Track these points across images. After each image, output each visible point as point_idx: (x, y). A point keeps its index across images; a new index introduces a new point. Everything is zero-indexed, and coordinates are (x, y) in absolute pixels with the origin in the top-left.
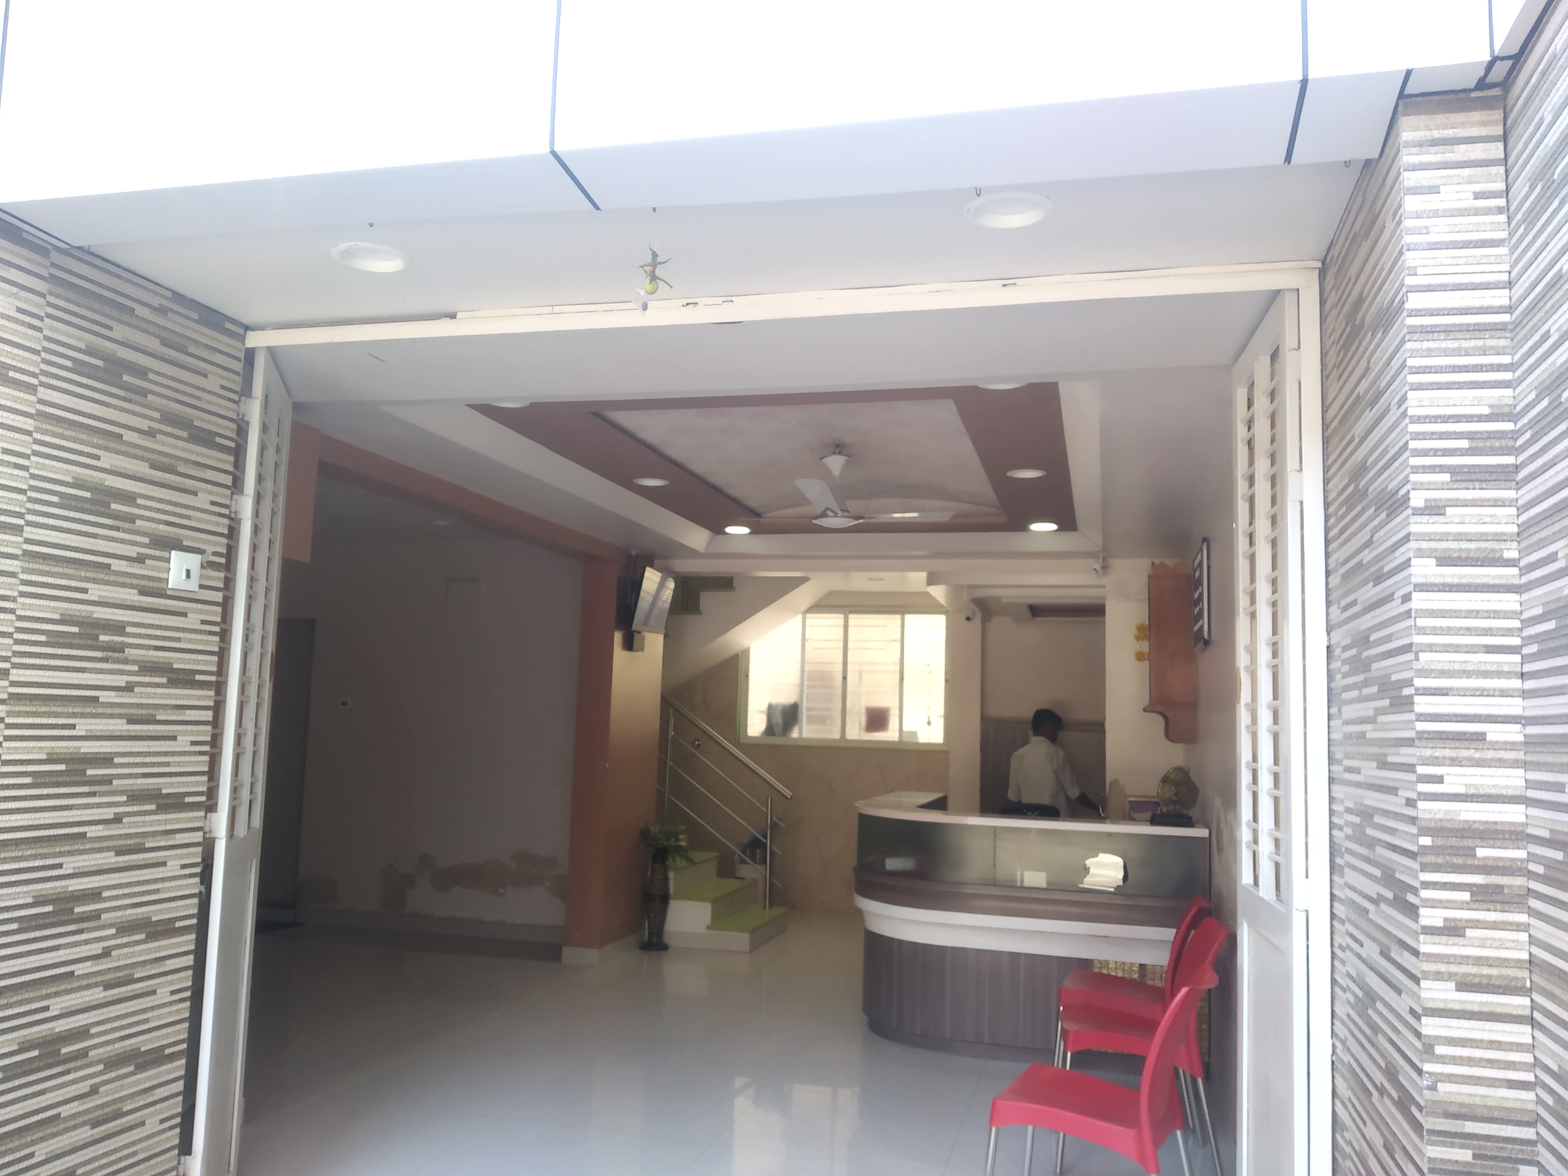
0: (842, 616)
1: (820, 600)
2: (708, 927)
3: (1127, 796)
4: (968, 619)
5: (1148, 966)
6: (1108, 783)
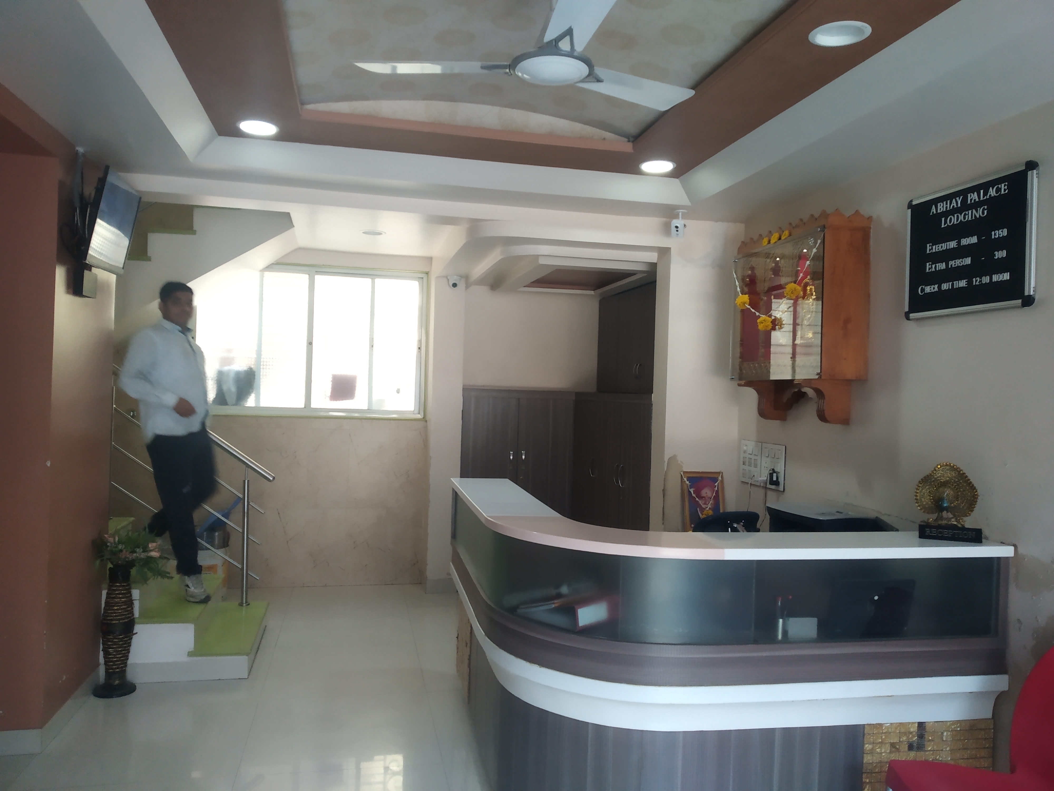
0: (306, 276)
1: (283, 257)
2: (190, 654)
3: (684, 472)
4: (455, 285)
5: (927, 724)
6: (666, 460)
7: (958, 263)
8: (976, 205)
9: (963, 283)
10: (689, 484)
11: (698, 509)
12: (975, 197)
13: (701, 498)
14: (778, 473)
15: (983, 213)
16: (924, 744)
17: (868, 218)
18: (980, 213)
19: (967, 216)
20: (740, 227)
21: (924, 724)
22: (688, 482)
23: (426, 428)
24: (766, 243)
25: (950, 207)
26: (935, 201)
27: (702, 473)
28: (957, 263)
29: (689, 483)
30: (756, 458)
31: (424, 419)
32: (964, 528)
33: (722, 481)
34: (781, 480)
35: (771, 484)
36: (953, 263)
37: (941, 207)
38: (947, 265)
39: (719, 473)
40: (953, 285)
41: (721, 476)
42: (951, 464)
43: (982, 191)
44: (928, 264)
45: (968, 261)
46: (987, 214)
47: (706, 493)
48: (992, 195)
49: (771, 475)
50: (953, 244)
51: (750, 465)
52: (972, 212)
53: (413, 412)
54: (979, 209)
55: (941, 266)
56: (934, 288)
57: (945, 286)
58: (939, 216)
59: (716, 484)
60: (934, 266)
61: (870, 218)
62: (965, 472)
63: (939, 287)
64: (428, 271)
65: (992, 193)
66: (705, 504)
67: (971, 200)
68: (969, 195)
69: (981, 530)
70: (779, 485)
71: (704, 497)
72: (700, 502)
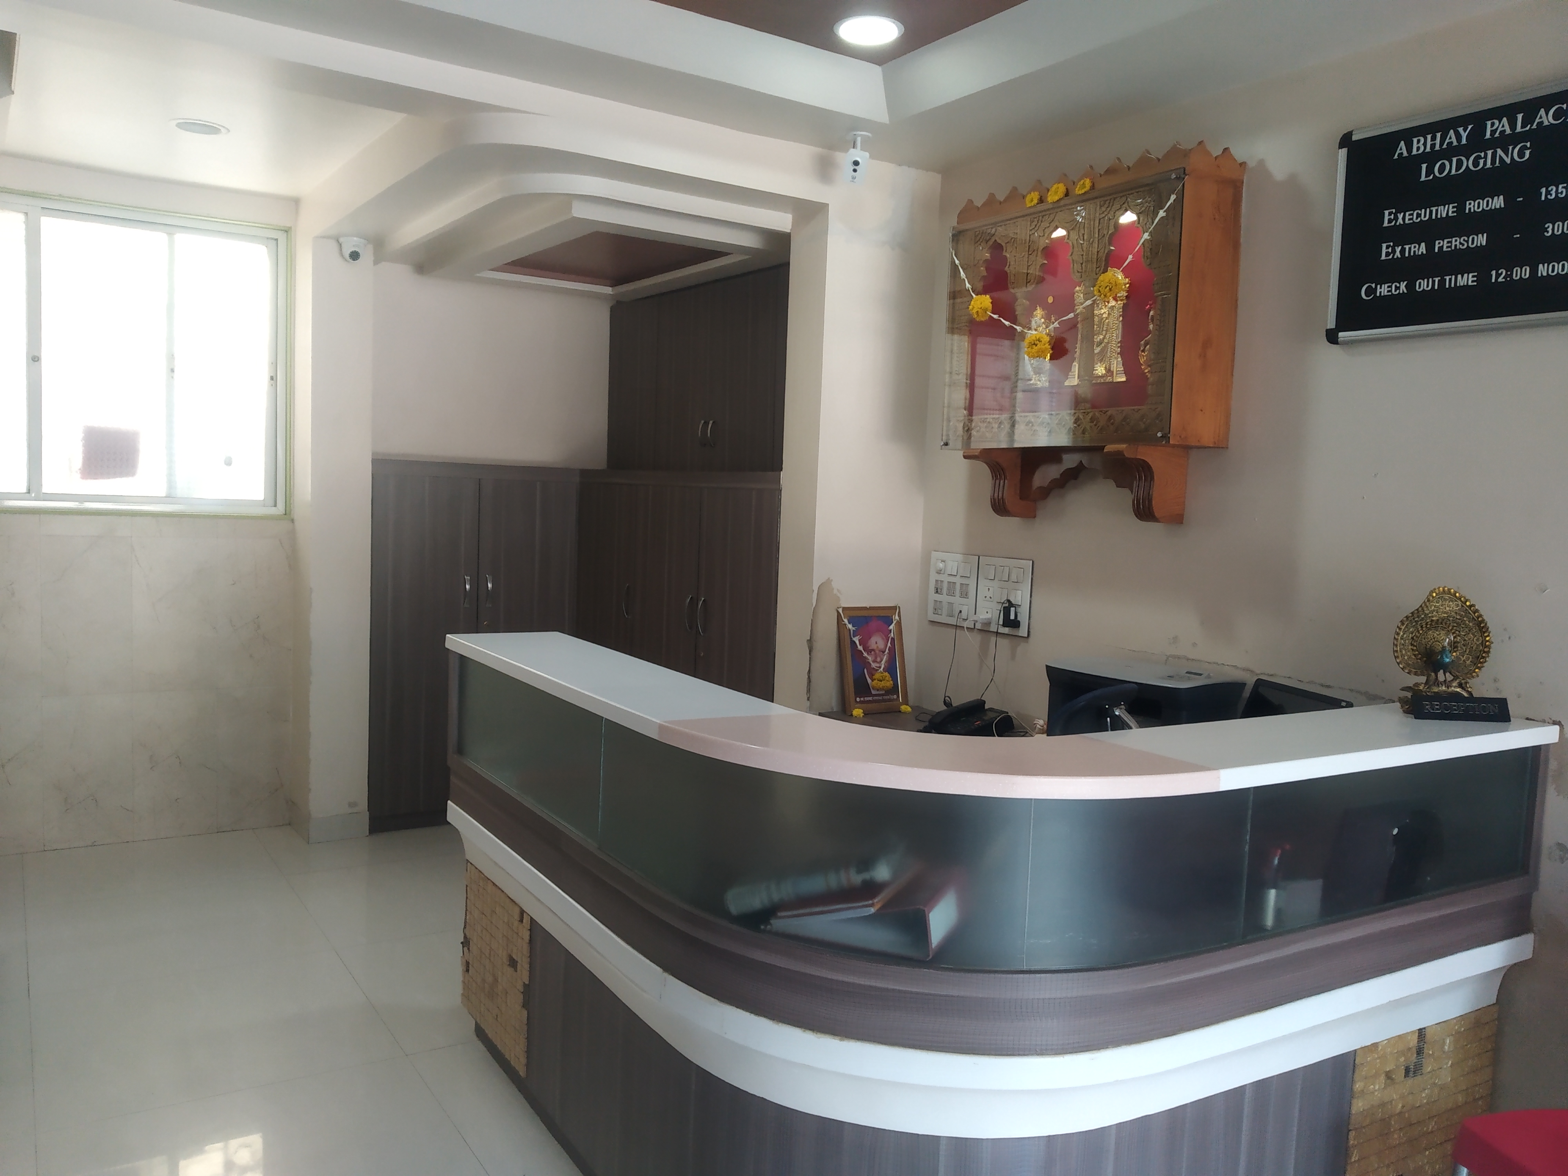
3: (844, 609)
4: (355, 256)
5: (1427, 1030)
6: (815, 588)
7: (1458, 243)
8: (1504, 142)
9: (1467, 280)
10: (854, 628)
11: (865, 671)
12: (1503, 126)
13: (869, 651)
14: (1016, 606)
15: (1521, 154)
16: (1422, 1064)
17: (1241, 164)
18: (1514, 154)
19: (1482, 162)
20: (935, 179)
21: (1424, 1030)
22: (850, 626)
23: (292, 535)
24: (1035, 201)
25: (1441, 144)
26: (1408, 135)
27: (871, 608)
28: (1454, 243)
29: (853, 626)
30: (965, 581)
31: (288, 515)
32: (1471, 698)
33: (899, 623)
34: (1023, 618)
35: (1004, 625)
36: (1442, 244)
37: (1419, 146)
38: (1430, 247)
39: (895, 608)
40: (1442, 282)
41: (898, 613)
42: (1451, 589)
43: (1520, 117)
44: (1384, 246)
45: (1481, 240)
46: (1529, 157)
47: (876, 643)
48: (1546, 123)
49: (1007, 611)
50: (1446, 211)
51: (951, 593)
52: (1494, 155)
53: (263, 504)
54: (1511, 148)
55: (1416, 249)
56: (1397, 288)
57: (1423, 285)
58: (1415, 161)
59: (891, 627)
60: (1398, 249)
61: (1243, 165)
62: (1474, 603)
63: (1411, 287)
64: (290, 226)
65: (1544, 119)
66: (874, 661)
67: (1493, 132)
68: (1489, 123)
69: (1506, 699)
70: (1019, 627)
71: (873, 650)
72: (870, 659)
